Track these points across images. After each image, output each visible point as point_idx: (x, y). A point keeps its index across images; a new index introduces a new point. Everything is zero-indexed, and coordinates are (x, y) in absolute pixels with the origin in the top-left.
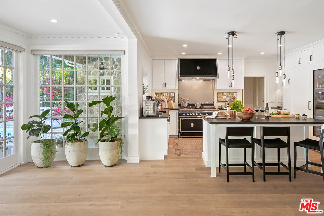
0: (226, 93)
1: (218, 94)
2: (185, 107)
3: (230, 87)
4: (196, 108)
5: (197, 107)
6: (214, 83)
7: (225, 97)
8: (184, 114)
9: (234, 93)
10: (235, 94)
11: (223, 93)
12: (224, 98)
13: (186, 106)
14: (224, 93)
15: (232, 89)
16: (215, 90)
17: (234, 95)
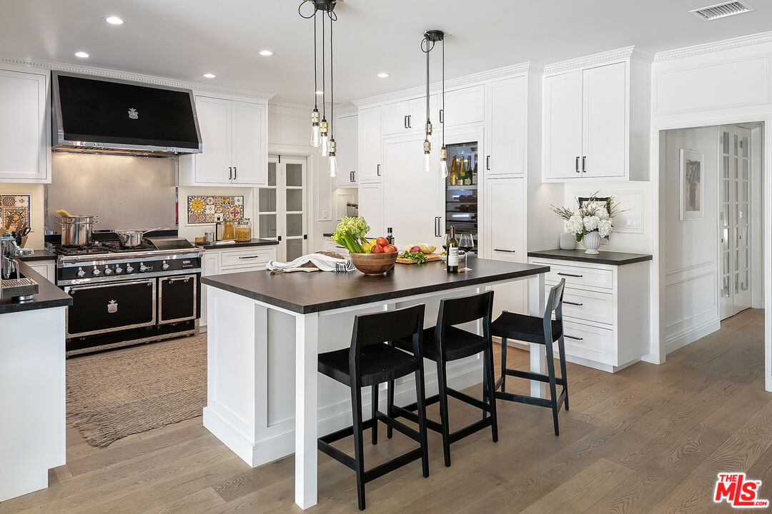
0: (213, 197)
1: (189, 199)
2: (80, 248)
3: (230, 181)
4: (124, 248)
5: (128, 244)
6: (176, 166)
7: (210, 210)
8: (81, 273)
9: (236, 199)
10: (238, 201)
11: (205, 198)
12: (208, 212)
13: (82, 239)
14: (207, 197)
15: (234, 185)
16: (179, 189)
17: (236, 203)
